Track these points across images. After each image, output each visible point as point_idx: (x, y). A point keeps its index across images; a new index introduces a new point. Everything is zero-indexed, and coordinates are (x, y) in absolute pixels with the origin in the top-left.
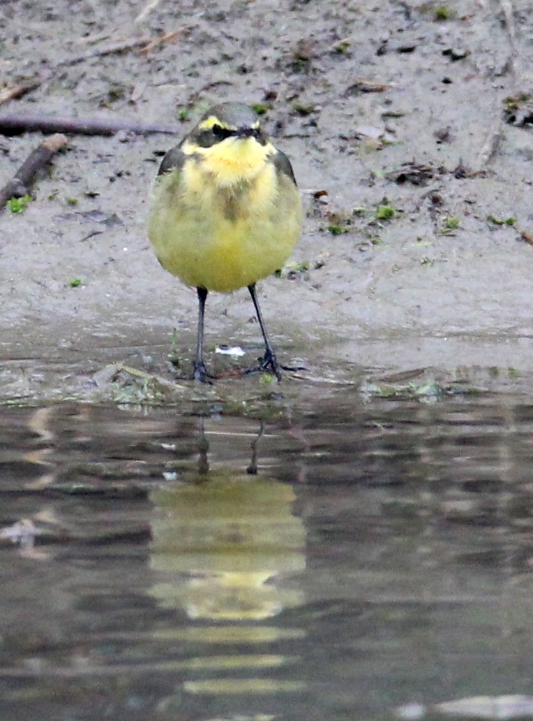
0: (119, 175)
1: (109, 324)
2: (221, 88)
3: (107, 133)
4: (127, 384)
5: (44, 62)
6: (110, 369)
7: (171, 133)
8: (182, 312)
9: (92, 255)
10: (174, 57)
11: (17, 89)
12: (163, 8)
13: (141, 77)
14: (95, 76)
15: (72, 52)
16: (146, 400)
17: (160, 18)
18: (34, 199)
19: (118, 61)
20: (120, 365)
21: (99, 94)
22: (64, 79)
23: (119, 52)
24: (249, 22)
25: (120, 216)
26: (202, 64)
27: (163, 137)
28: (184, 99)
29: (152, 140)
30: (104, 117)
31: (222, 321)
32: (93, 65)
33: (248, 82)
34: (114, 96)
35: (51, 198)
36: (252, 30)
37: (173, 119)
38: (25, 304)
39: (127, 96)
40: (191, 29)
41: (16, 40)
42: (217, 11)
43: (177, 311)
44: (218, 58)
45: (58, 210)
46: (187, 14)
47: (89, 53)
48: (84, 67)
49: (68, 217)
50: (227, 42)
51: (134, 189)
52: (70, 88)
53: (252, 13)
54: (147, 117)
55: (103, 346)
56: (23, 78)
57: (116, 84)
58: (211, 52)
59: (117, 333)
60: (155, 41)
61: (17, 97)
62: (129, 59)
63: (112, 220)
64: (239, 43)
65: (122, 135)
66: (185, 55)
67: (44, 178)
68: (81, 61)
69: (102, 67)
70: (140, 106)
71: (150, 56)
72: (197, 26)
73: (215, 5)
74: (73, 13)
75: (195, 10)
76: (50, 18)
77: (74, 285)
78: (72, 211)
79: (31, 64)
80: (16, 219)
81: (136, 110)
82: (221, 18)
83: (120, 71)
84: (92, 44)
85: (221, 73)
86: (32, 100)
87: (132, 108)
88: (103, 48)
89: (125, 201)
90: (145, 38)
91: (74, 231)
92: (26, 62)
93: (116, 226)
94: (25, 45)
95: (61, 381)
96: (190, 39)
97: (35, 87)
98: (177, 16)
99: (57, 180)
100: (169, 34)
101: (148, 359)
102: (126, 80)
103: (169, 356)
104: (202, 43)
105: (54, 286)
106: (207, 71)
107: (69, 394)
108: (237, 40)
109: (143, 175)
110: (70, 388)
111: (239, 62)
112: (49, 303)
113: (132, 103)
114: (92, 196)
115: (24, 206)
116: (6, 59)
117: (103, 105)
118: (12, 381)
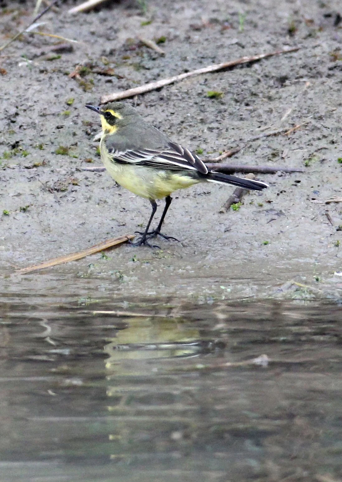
0: (281, 192)
1: (283, 262)
2: (323, 151)
3: (272, 172)
4: (297, 290)
5: (241, 140)
6: (288, 283)
7: (302, 172)
8: (316, 256)
9: (272, 230)
10: (300, 137)
11: (229, 153)
12: (293, 114)
13: (286, 146)
14: (265, 146)
15: (253, 135)
16: (306, 298)
17: (292, 119)
18: (243, 204)
19: (275, 138)
20: (292, 281)
21: (266, 155)
22: (250, 148)
23: (275, 135)
24: (334, 120)
25: (283, 211)
26: (314, 139)
27: (298, 174)
28: (306, 156)
29: (293, 175)
30: (270, 165)
31: (335, 260)
32: (263, 141)
33: (336, 148)
34: (274, 155)
35: (250, 203)
36: (336, 124)
37: (302, 166)
38: (243, 252)
39: (280, 155)
40: (308, 123)
41: (227, 130)
42: (319, 115)
43: (314, 255)
44: (321, 137)
45: (254, 209)
46: (304, 117)
47: (261, 135)
48: (259, 142)
49: (260, 212)
50: (324, 129)
51: (288, 198)
52: (253, 152)
53: (335, 116)
54: (291, 164)
55: (281, 272)
56: (232, 148)
57: (275, 150)
58: (317, 134)
59: (288, 266)
60: (292, 129)
61: (230, 156)
62: (280, 138)
63: (280, 213)
64: (329, 130)
65: (279, 173)
66: (306, 135)
67: (246, 194)
68: (258, 139)
69: (267, 142)
70: (286, 160)
71: (289, 136)
72: (310, 122)
73: (318, 112)
74: (252, 117)
75: (308, 115)
76: (241, 119)
77: (265, 244)
78: (261, 209)
79: (235, 141)
80: (236, 214)
81: (285, 162)
82: (321, 118)
83: (276, 143)
84: (263, 131)
85: (323, 143)
86: (237, 158)
87: (283, 160)
88: (268, 133)
89: (286, 204)
90: (287, 128)
91: (263, 219)
92: (233, 140)
93: (282, 216)
94: (232, 132)
95: (266, 289)
96: (307, 128)
97: (237, 152)
98: (300, 117)
99: (252, 195)
100: (298, 126)
101: (304, 278)
102: (279, 147)
103: (314, 276)
104: (313, 130)
105: (256, 244)
106: (316, 143)
107: (270, 295)
108: (329, 128)
109: (292, 192)
110: (270, 293)
111: (330, 138)
112: (255, 252)
113: (283, 158)
114: (269, 202)
115: (239, 207)
116: (223, 139)
117: (269, 160)
118: (244, 289)
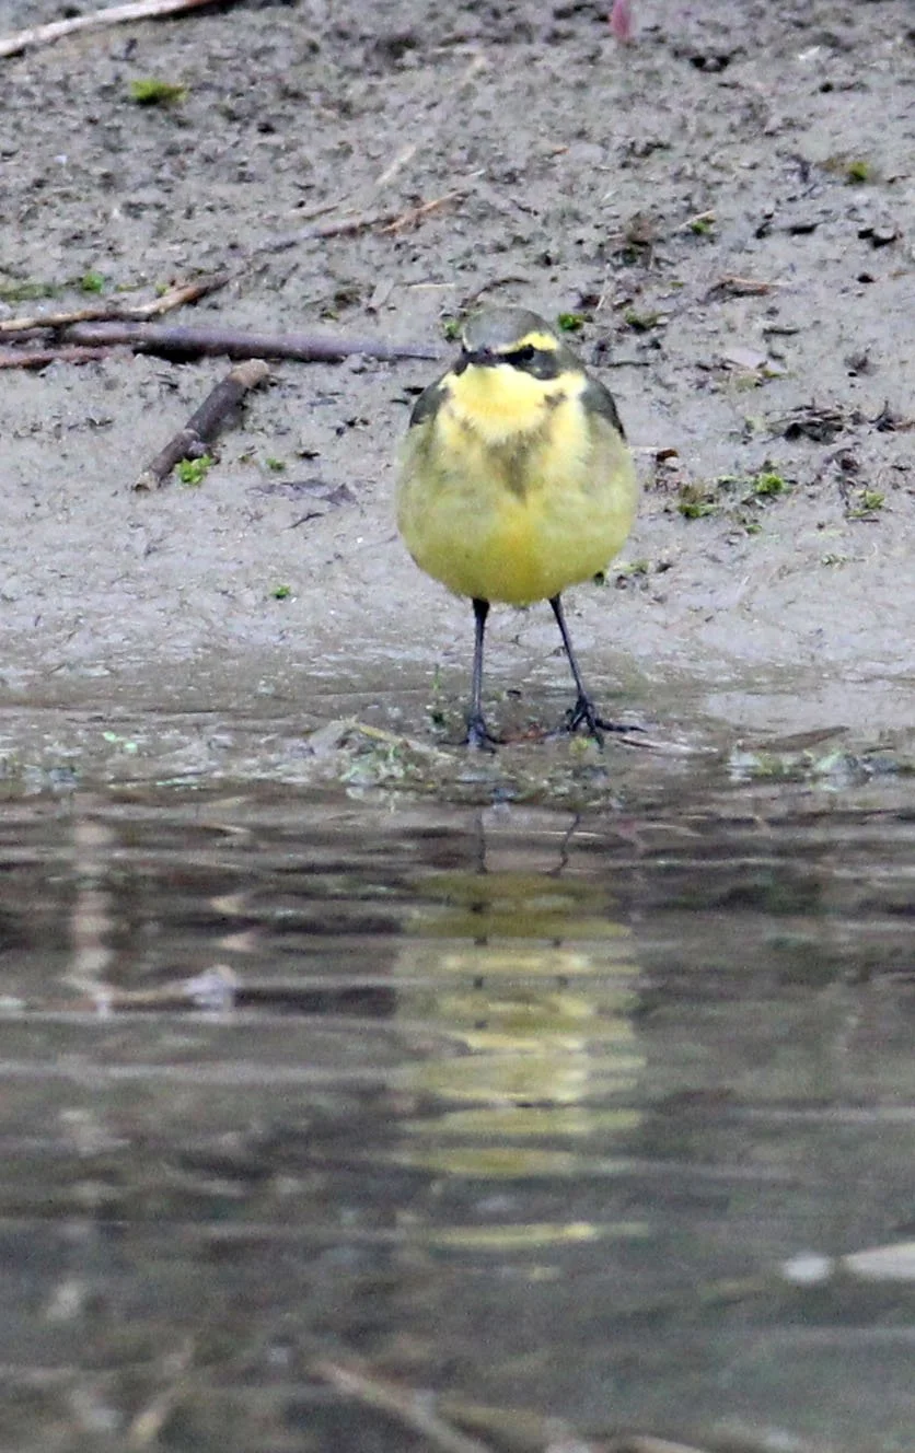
0: (351, 424)
1: (333, 658)
2: (510, 290)
3: (333, 359)
4: (361, 752)
5: (233, 247)
6: (337, 727)
7: (434, 359)
8: (450, 639)
9: (309, 548)
10: (437, 241)
11: (192, 289)
12: (420, 163)
13: (386, 270)
14: (314, 270)
15: (277, 231)
16: (392, 777)
17: (415, 179)
18: (218, 462)
19: (351, 245)
20: (352, 722)
21: (316, 298)
22: (265, 275)
23: (352, 232)
24: (556, 186)
25: (352, 489)
26: (482, 250)
27: (419, 365)
28: (452, 305)
29: (402, 368)
30: (328, 334)
31: (511, 653)
32: (311, 252)
33: (554, 280)
34: (343, 300)
35: (243, 460)
36: (560, 198)
37: (436, 337)
38: (201, 624)
39: (364, 300)
40: (465, 195)
41: (189, 213)
42: (507, 168)
43: (442, 637)
44: (507, 242)
45: (254, 478)
46: (457, 173)
47: (304, 232)
48: (295, 255)
49: (271, 489)
50: (521, 216)
51: (372, 445)
52: (274, 288)
53: (560, 171)
54: (395, 333)
55: (326, 692)
56: (200, 272)
57: (346, 283)
58: (496, 232)
59: (346, 672)
60: (408, 214)
61: (192, 301)
62: (368, 242)
63: (340, 495)
64: (539, 219)
65: (355, 361)
66: (456, 236)
67: (232, 428)
68: (292, 245)
69: (325, 255)
70: (383, 314)
71: (400, 238)
72: (475, 191)
73: (502, 159)
74: (278, 171)
75: (471, 167)
76: (242, 178)
77: (279, 597)
78: (277, 480)
79: (213, 250)
80: (190, 493)
81: (377, 323)
82: (511, 178)
83: (355, 262)
84: (310, 218)
85: (509, 266)
86: (215, 307)
87: (372, 319)
88: (326, 225)
89: (364, 462)
90: (393, 210)
91: (280, 511)
92: (205, 247)
93: (344, 504)
94: (203, 221)
95: (259, 746)
96: (462, 211)
97: (219, 287)
98: (443, 175)
99: (253, 431)
100: (430, 204)
101: (395, 712)
102: (363, 275)
103: (428, 707)
104: (482, 217)
105: (249, 598)
106: (486, 263)
107: (273, 766)
108: (536, 213)
109: (388, 423)
110: (273, 758)
111: (540, 248)
112: (240, 625)
113: (371, 311)
114: (308, 456)
115: (201, 473)
116: (173, 243)
117: (325, 315)
118: (181, 746)
